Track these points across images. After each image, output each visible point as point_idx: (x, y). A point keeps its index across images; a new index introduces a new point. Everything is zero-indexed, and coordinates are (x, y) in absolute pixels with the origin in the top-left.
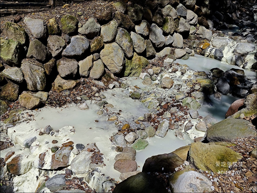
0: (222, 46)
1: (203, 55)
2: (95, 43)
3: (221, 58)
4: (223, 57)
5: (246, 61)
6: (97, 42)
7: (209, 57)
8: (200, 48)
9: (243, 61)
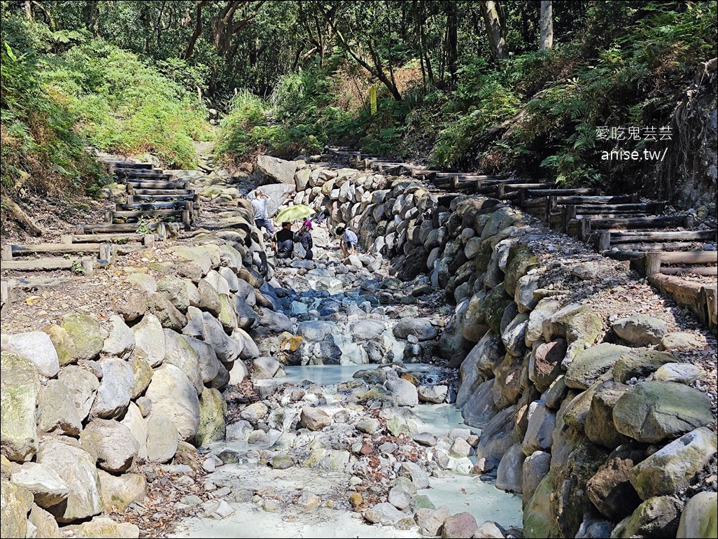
0: (326, 335)
1: (298, 363)
2: (138, 372)
3: (337, 358)
4: (341, 355)
5: (387, 348)
6: (140, 367)
7: (310, 363)
8: (286, 351)
9: (383, 350)
